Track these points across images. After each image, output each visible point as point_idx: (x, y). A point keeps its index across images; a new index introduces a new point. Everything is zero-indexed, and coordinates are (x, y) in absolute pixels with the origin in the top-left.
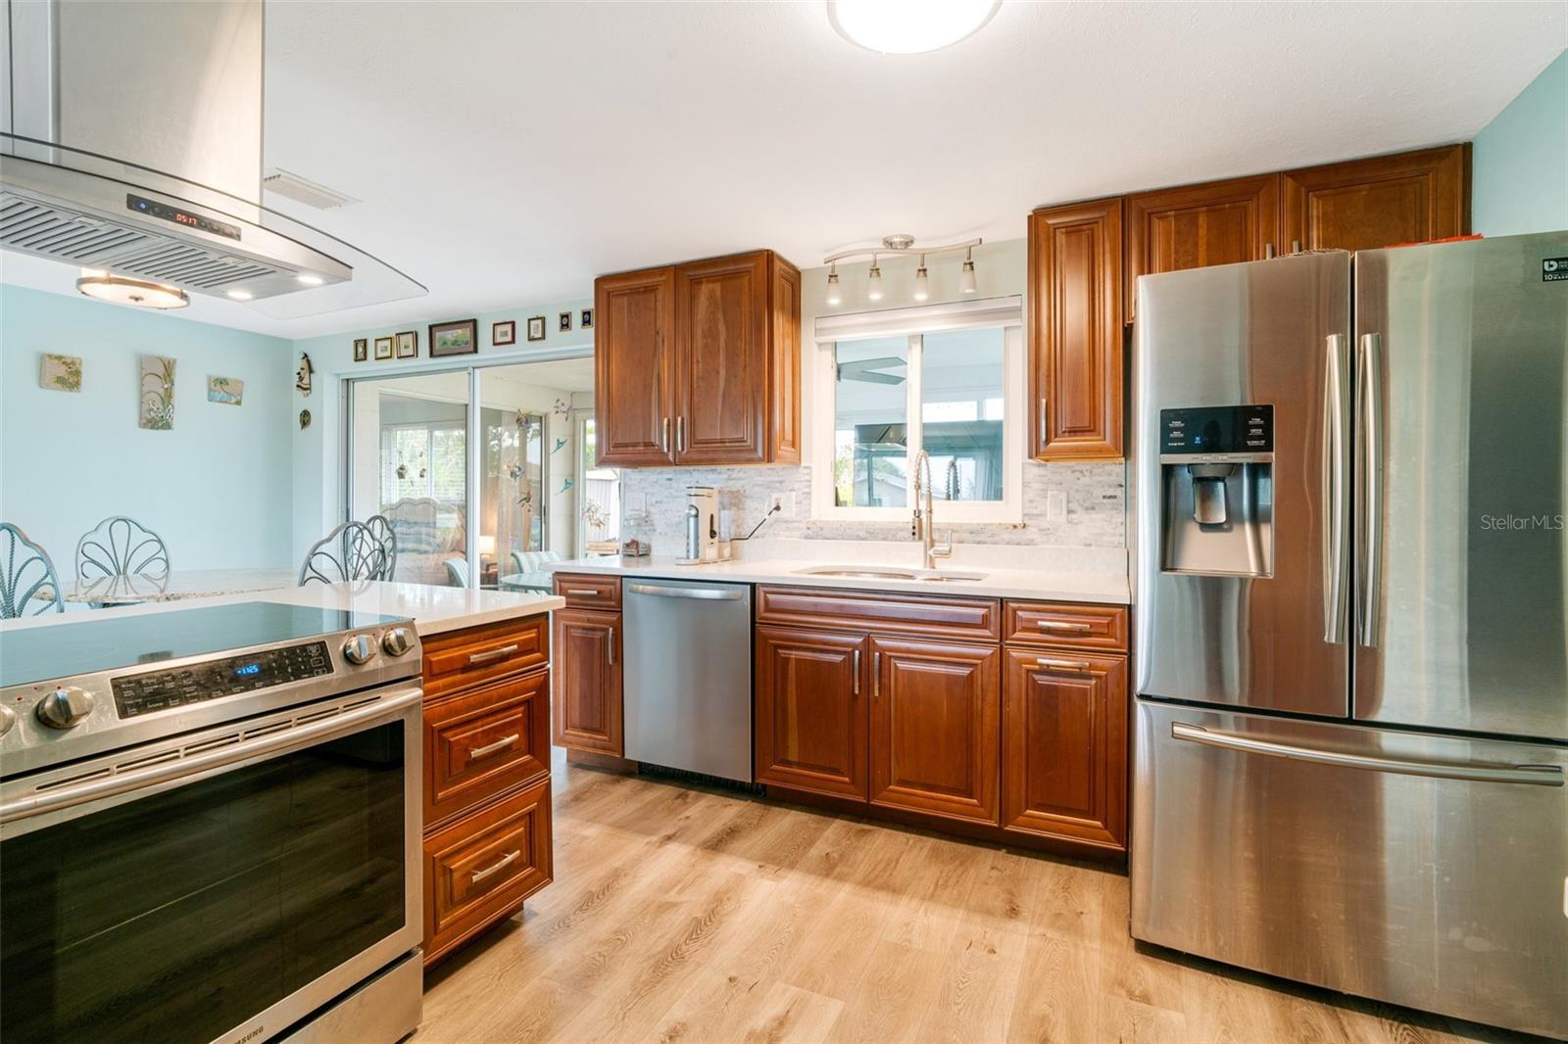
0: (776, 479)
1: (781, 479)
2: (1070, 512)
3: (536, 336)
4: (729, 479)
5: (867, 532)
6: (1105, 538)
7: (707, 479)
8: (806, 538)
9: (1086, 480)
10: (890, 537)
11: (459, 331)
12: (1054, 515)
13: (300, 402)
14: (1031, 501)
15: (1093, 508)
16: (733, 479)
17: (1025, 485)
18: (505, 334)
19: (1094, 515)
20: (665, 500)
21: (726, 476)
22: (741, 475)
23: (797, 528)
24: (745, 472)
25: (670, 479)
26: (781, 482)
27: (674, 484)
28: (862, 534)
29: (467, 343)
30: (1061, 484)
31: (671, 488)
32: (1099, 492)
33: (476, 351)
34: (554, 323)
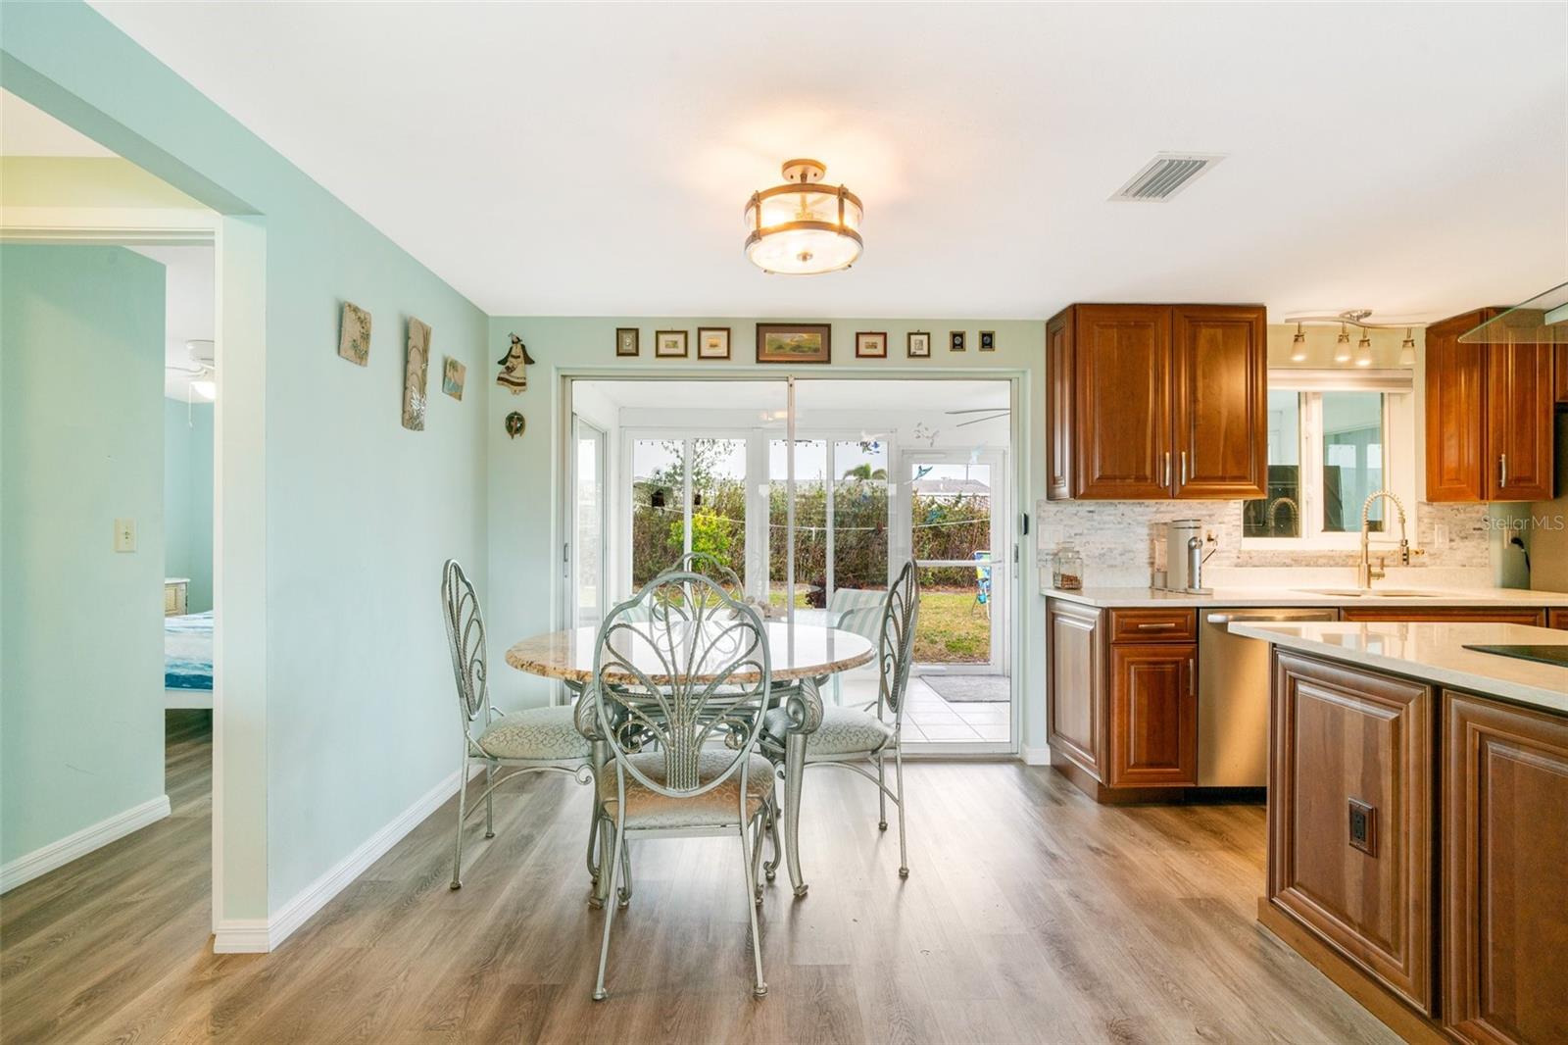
0: (1204, 512)
1: (1211, 513)
2: (1451, 540)
3: (918, 353)
4: (1156, 512)
5: (1293, 560)
6: (1474, 561)
7: (1134, 512)
8: (1236, 566)
9: (1462, 516)
10: (1312, 563)
11: (805, 336)
12: (1439, 541)
13: (507, 401)
14: (1424, 533)
15: (1466, 538)
16: (1161, 512)
17: (1419, 519)
18: (874, 346)
19: (1467, 543)
20: (1085, 531)
21: (1155, 509)
22: (1171, 508)
23: (1228, 558)
24: (1174, 506)
25: (1090, 512)
26: (1210, 516)
27: (1096, 516)
28: (1288, 561)
29: (816, 350)
30: (1443, 519)
31: (1094, 520)
32: (1471, 525)
33: (828, 361)
34: (941, 342)
